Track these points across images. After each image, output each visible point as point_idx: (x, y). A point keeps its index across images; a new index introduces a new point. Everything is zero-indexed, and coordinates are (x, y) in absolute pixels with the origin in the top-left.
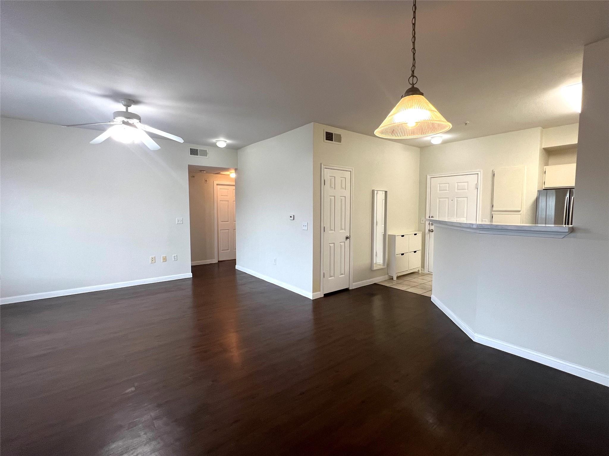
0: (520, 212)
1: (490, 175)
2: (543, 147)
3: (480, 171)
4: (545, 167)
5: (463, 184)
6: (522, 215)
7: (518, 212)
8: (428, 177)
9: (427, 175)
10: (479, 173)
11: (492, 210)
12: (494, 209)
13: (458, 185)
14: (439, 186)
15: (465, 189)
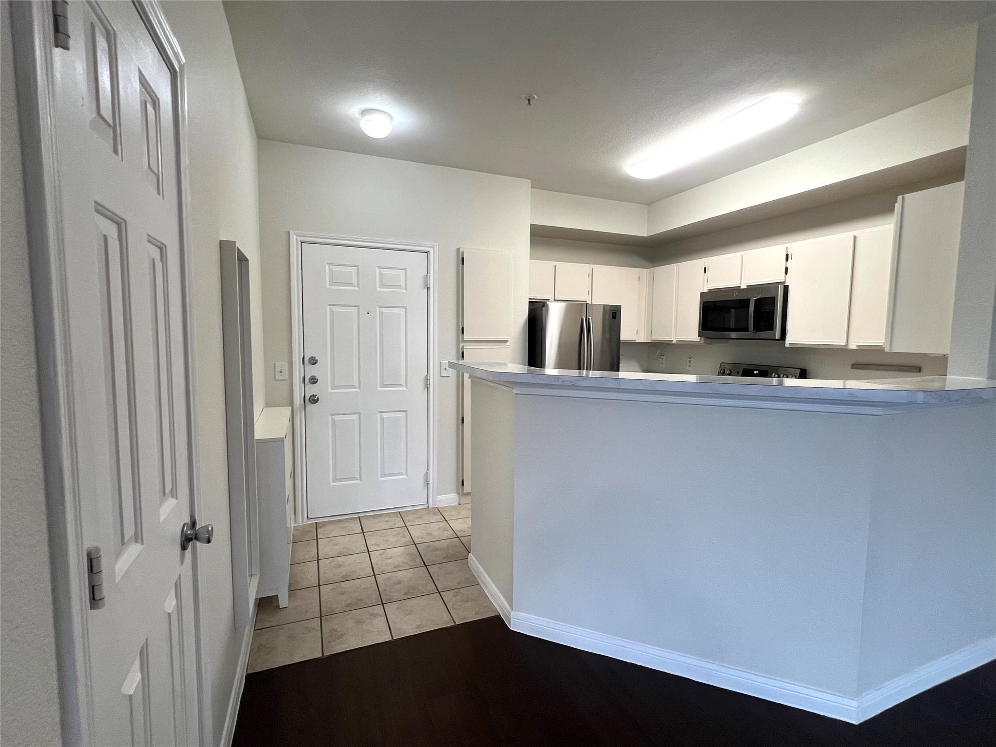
0: (508, 344)
1: (454, 259)
3: (432, 247)
5: (392, 271)
7: (505, 344)
9: (289, 234)
11: (461, 339)
12: (466, 337)
13: (381, 275)
14: (328, 269)
15: (399, 287)
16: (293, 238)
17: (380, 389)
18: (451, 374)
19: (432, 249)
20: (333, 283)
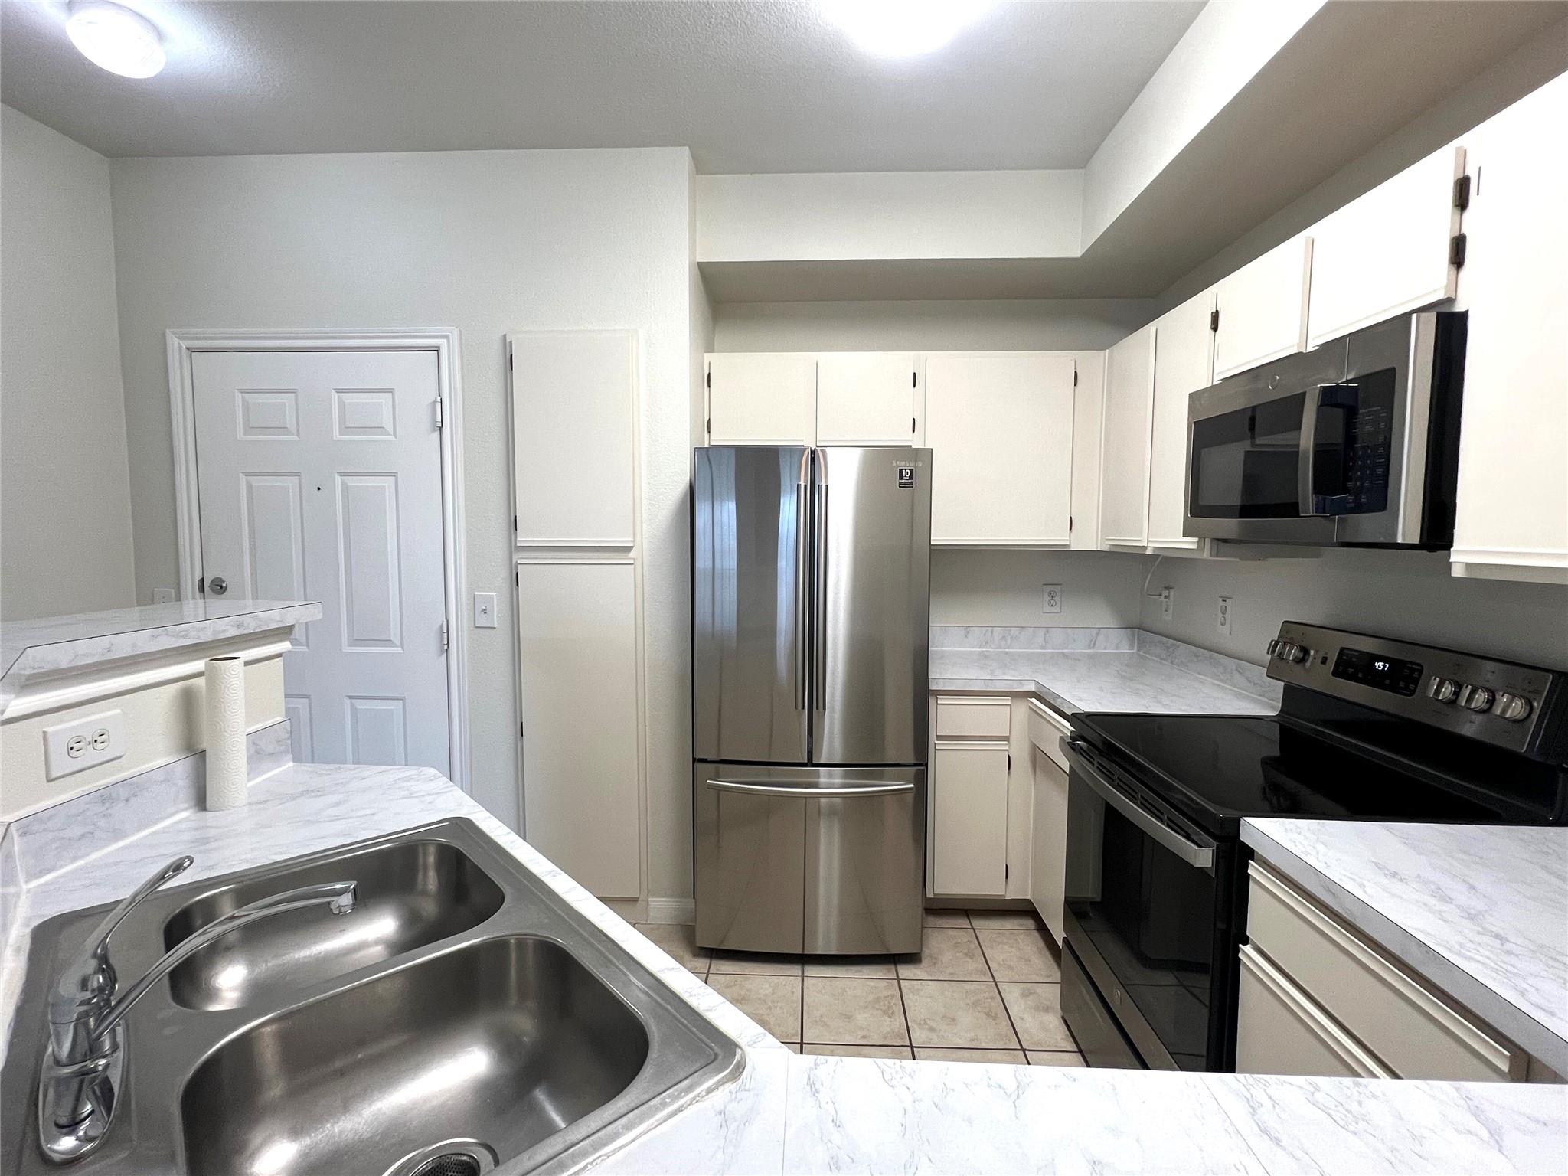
0: (632, 554)
1: (496, 361)
2: (699, 259)
3: (446, 337)
4: (708, 357)
5: (364, 398)
6: (639, 568)
7: (621, 555)
8: (175, 344)
9: (164, 334)
10: (443, 343)
11: (514, 548)
12: (523, 538)
13: (342, 405)
14: (240, 400)
15: (380, 429)
16: (173, 344)
17: (347, 649)
18: (499, 624)
19: (445, 341)
20: (249, 429)
